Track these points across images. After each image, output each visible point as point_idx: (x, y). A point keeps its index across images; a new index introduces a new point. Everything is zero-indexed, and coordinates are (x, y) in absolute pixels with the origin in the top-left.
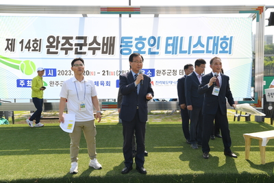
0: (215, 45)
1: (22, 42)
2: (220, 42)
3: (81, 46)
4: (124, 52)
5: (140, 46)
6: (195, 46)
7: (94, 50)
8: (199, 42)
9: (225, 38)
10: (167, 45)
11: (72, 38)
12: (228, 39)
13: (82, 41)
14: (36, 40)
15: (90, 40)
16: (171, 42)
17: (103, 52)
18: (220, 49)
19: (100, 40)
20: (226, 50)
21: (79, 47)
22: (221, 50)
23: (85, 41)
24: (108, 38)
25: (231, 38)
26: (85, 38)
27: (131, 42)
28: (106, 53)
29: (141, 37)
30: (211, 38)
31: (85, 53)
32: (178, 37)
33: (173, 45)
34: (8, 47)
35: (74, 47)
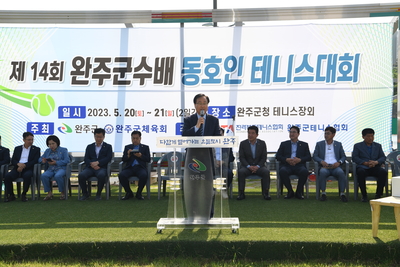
0: (331, 67)
1: (35, 67)
2: (339, 63)
3: (123, 71)
4: (188, 80)
5: (212, 70)
6: (298, 70)
7: (142, 78)
8: (305, 64)
9: (347, 57)
10: (254, 69)
11: (109, 60)
12: (351, 58)
13: (124, 65)
14: (55, 64)
15: (135, 63)
16: (259, 64)
17: (156, 81)
18: (338, 74)
19: (151, 63)
20: (348, 75)
21: (119, 74)
22: (341, 75)
23: (129, 64)
24: (163, 59)
25: (357, 56)
26: (128, 60)
27: (199, 65)
28: (160, 82)
29: (213, 57)
30: (324, 57)
31: (128, 83)
32: (270, 57)
33: (263, 69)
34: (14, 74)
35: (112, 74)
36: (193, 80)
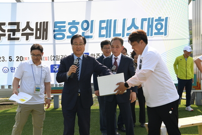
0: (150, 26)
2: (155, 23)
3: (14, 31)
4: (58, 36)
5: (73, 30)
6: (129, 29)
7: (27, 35)
8: (133, 25)
9: (160, 19)
10: (101, 28)
11: (4, 24)
12: (163, 20)
13: (15, 27)
15: (22, 26)
16: (104, 25)
17: (37, 38)
18: (155, 31)
19: (33, 26)
20: (161, 31)
21: (12, 33)
22: (157, 31)
23: (18, 27)
24: (41, 23)
25: (167, 18)
26: (18, 24)
27: (64, 27)
28: (39, 38)
29: (74, 21)
30: (145, 20)
31: (18, 39)
32: (111, 20)
33: (106, 28)
35: (7, 33)
36: (61, 36)
